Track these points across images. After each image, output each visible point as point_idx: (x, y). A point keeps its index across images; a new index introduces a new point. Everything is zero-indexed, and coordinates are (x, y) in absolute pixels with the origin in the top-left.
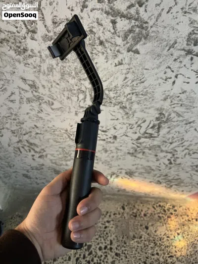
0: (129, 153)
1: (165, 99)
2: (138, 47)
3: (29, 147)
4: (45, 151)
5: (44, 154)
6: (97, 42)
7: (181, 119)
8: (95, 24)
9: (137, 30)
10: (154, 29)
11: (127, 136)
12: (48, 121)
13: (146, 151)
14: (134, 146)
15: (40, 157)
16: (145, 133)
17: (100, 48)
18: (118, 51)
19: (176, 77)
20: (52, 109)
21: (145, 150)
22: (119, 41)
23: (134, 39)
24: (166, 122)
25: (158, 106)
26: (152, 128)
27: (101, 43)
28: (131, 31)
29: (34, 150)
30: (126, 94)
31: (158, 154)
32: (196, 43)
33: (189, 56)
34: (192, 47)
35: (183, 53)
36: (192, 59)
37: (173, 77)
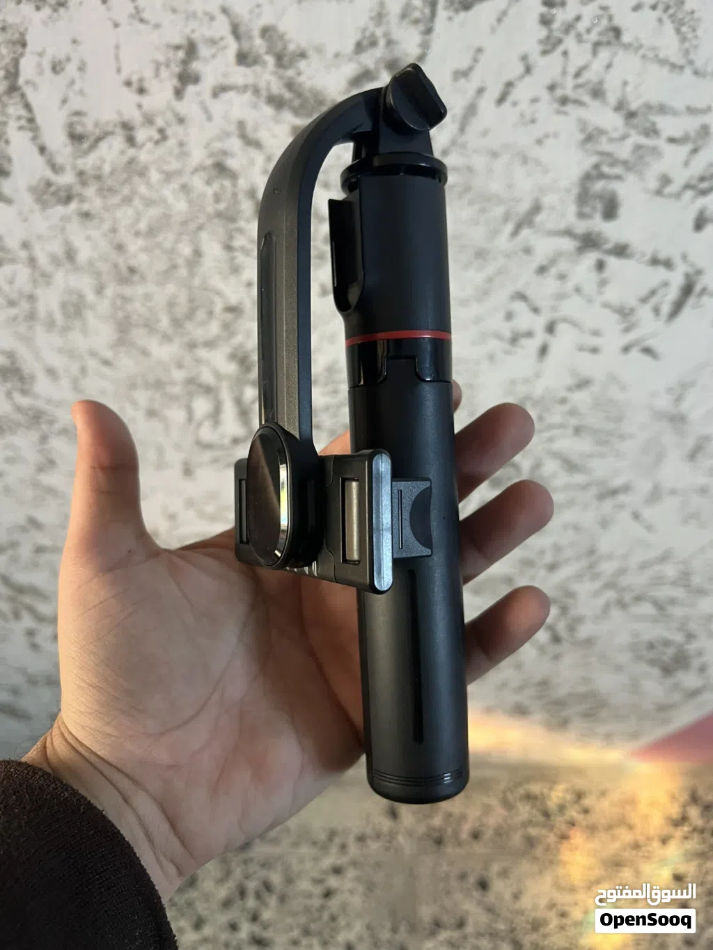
3: (11, 600)
8: (235, 144)
29: (33, 611)
32: (611, 210)
33: (591, 257)
34: (597, 224)
35: (568, 244)
36: (600, 266)
37: (539, 332)
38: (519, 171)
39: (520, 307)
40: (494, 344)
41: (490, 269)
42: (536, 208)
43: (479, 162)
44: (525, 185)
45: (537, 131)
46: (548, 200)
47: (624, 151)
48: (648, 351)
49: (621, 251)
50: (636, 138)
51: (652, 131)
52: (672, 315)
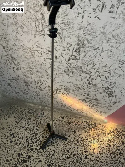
0: (65, 72)
1: (80, 29)
4: (19, 64)
5: (19, 67)
11: (62, 57)
13: (74, 70)
15: (17, 69)
16: (72, 55)
20: (23, 32)
24: (82, 47)
25: (77, 34)
26: (75, 51)
30: (59, 23)
31: (81, 74)
37: (82, 13)
48: (98, 18)
52: (102, 11)
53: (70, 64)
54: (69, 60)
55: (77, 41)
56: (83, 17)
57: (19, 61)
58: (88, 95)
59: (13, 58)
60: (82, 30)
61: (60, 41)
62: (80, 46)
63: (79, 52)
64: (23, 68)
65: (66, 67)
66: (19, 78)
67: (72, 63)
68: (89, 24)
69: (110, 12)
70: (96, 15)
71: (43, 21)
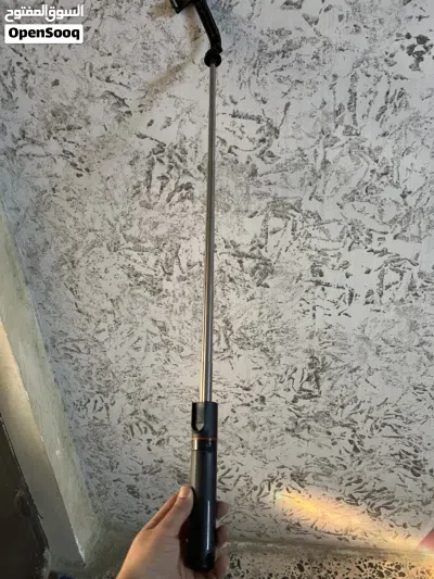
0: (287, 430)
1: (311, 337)
2: (266, 281)
3: (145, 422)
4: (166, 430)
5: (165, 436)
6: (228, 279)
7: (340, 364)
8: (224, 264)
9: (262, 267)
10: (277, 265)
11: (278, 396)
12: (175, 375)
13: (312, 423)
14: (293, 415)
15: (159, 443)
16: (302, 389)
17: (230, 284)
18: (248, 286)
19: (314, 309)
20: (182, 357)
21: (309, 423)
22: (248, 277)
23: (261, 274)
24: (323, 370)
25: (306, 347)
26: (307, 380)
27: (231, 280)
28: (257, 268)
29: (152, 428)
30: (264, 332)
31: (330, 430)
32: (321, 275)
33: (320, 287)
34: (319, 278)
35: (312, 284)
36: (323, 289)
37: (311, 309)
38: (294, 267)
39: (303, 302)
40: (298, 314)
41: (293, 292)
42: (301, 275)
43: (284, 265)
44: (297, 270)
45: (297, 257)
46: (303, 273)
47: (320, 260)
48: (346, 314)
49: (328, 285)
50: (322, 257)
51: (326, 255)
52: (350, 303)
53: (299, 409)
54: (294, 401)
55: (309, 361)
56: (314, 315)
57: (164, 423)
58: (359, 481)
59: (149, 417)
60: (316, 338)
61: (270, 364)
62: (317, 370)
63: (317, 380)
64: (176, 438)
65: (290, 419)
66: (162, 465)
67: (304, 406)
68: (329, 327)
69: (367, 303)
70: (340, 310)
71: (229, 333)
